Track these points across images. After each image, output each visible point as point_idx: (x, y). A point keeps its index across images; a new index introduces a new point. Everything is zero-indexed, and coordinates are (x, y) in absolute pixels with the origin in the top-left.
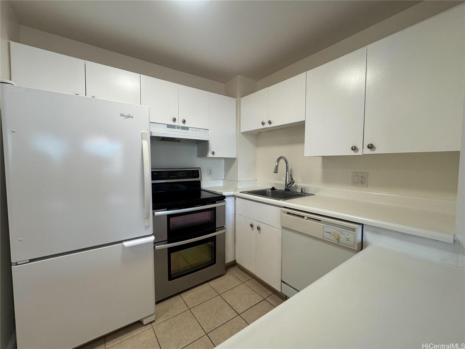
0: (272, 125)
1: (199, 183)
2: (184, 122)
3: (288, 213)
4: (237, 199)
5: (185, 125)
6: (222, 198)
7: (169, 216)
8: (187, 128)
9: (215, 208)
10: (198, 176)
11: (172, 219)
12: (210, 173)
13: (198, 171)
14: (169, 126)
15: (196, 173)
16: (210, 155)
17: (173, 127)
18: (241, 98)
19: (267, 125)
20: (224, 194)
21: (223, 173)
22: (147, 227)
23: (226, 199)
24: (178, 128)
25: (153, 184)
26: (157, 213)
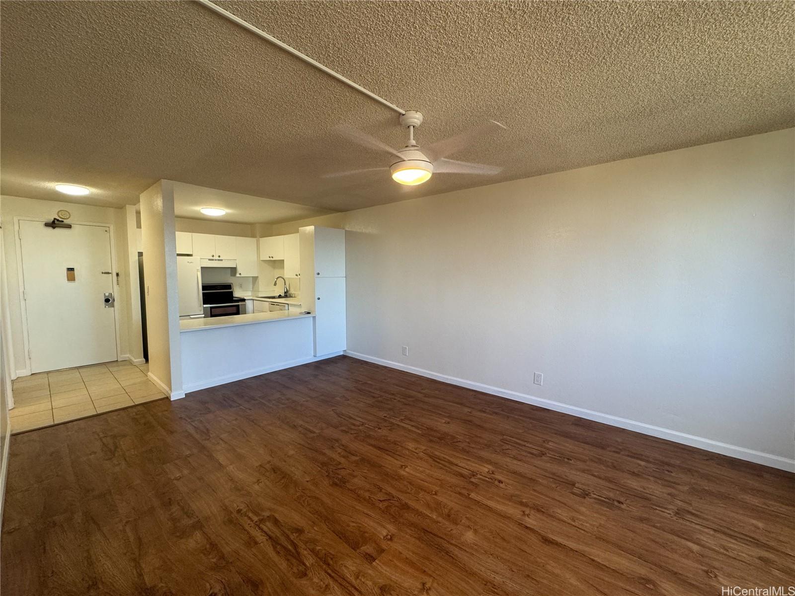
0: (274, 259)
1: (232, 293)
2: (219, 256)
3: (272, 304)
4: (254, 301)
5: (220, 258)
6: (244, 300)
7: (211, 308)
8: (222, 260)
9: (239, 305)
10: (231, 288)
11: (213, 310)
12: (241, 286)
13: (230, 285)
14: (209, 260)
15: (229, 287)
16: (238, 275)
17: (213, 260)
18: (260, 239)
19: (271, 259)
20: (245, 298)
21: (251, 286)
22: (201, 310)
23: (246, 301)
24: (216, 260)
25: (203, 293)
26: (205, 306)
